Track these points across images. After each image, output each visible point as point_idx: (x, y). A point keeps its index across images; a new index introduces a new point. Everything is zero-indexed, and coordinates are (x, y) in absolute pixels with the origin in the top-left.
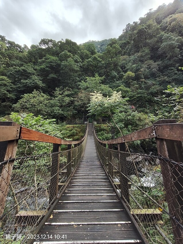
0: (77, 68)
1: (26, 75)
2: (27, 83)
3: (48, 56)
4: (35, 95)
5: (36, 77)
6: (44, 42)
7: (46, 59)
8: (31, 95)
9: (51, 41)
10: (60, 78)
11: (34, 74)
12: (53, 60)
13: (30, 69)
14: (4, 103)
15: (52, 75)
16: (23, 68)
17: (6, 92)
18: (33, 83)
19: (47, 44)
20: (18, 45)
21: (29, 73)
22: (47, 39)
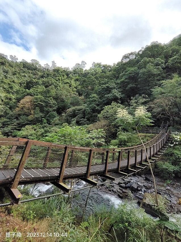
0: (157, 72)
1: (108, 90)
2: (109, 96)
3: (128, 69)
4: (113, 106)
5: (116, 91)
6: (125, 57)
7: (126, 72)
8: (110, 106)
9: (132, 54)
10: (139, 86)
11: (114, 88)
12: (132, 71)
13: (112, 85)
14: (94, 114)
15: (130, 86)
16: (107, 85)
17: (95, 106)
18: (113, 96)
19: (128, 58)
20: (109, 65)
21: (111, 88)
22: (128, 54)
